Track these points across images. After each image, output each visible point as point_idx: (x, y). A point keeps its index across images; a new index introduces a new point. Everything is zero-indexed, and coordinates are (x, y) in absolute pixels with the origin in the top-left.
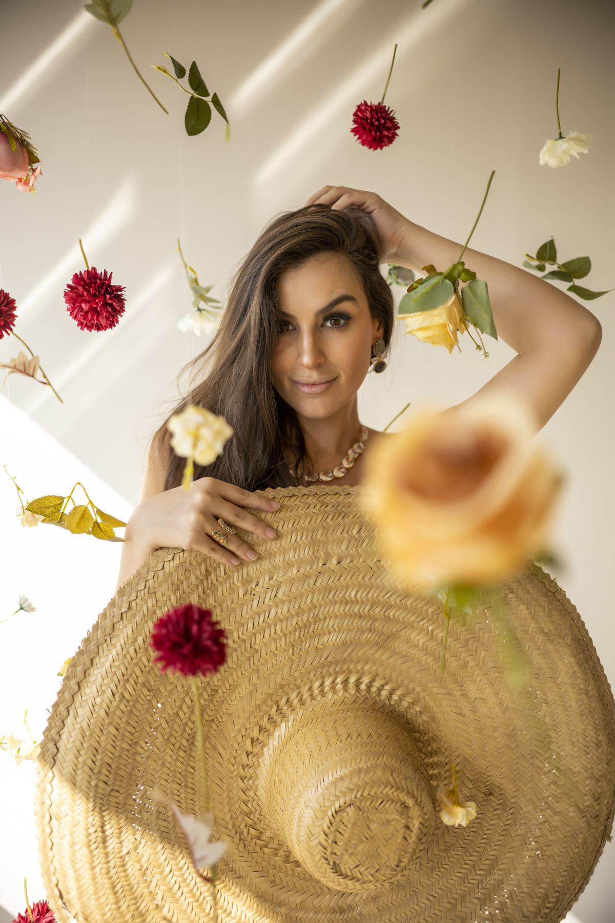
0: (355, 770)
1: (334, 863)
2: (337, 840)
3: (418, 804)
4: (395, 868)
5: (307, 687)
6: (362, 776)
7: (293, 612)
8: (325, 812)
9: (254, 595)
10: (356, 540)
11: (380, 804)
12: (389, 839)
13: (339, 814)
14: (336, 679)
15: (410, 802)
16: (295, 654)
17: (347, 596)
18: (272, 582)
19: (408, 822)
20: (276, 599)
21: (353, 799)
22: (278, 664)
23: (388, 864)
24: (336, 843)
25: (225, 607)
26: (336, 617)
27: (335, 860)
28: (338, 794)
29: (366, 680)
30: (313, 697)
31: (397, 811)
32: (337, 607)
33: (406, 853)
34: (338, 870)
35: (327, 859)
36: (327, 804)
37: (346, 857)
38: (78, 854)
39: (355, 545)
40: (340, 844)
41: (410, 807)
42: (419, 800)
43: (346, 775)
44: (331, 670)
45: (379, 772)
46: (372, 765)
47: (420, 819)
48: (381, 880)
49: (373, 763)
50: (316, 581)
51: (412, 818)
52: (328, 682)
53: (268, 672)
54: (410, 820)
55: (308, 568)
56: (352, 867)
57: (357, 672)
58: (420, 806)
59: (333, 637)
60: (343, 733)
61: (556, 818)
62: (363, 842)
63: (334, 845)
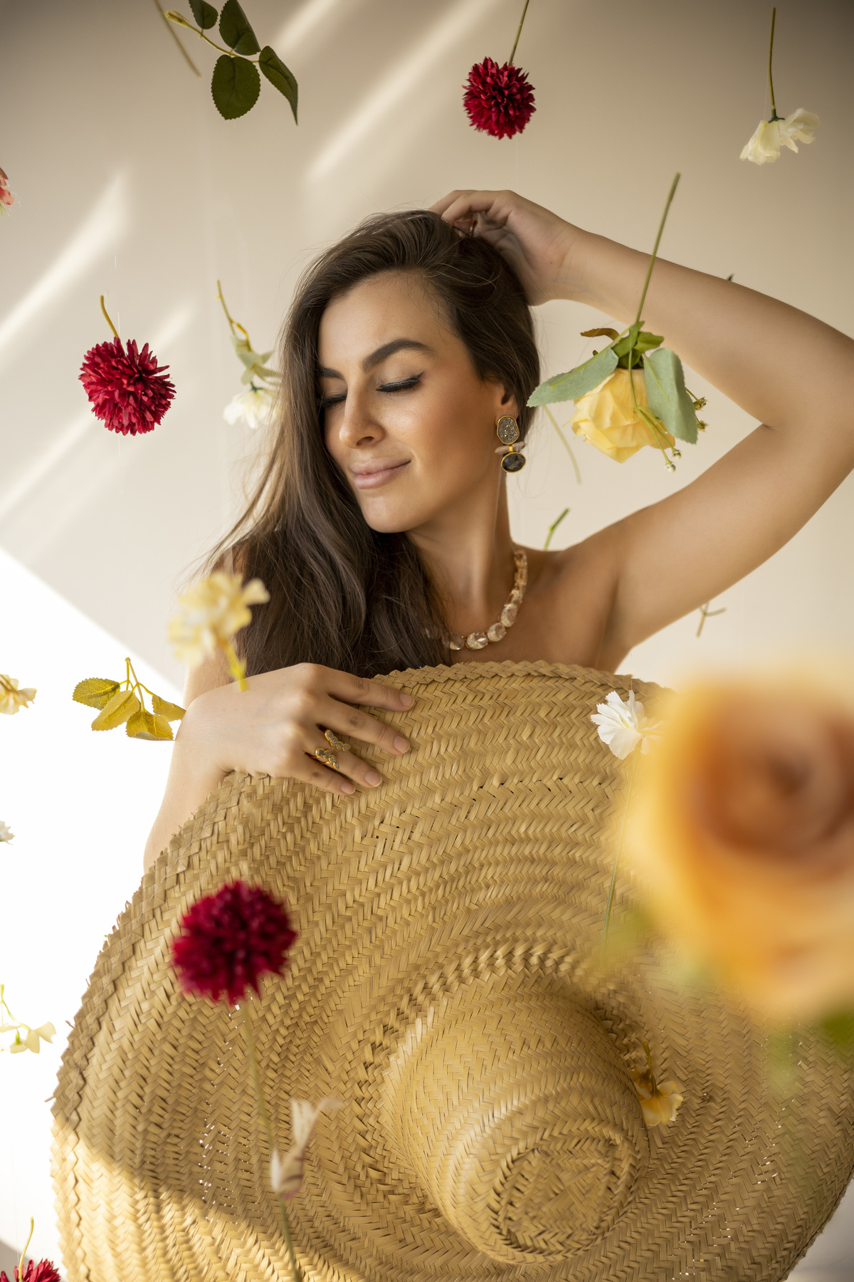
0: (539, 1099)
1: (509, 1231)
2: (514, 1200)
3: (627, 1140)
4: (594, 1230)
5: (454, 966)
6: (551, 1106)
7: (435, 861)
8: (497, 1163)
9: (377, 837)
10: (527, 748)
11: (576, 1145)
12: (587, 1192)
13: (517, 1164)
14: (495, 952)
15: (617, 1138)
16: (437, 920)
17: (513, 832)
18: (404, 817)
19: (613, 1165)
20: (410, 843)
21: (537, 1141)
22: (412, 935)
23: (584, 1226)
24: (511, 1204)
25: (333, 857)
26: (497, 863)
27: (510, 1227)
28: (515, 1135)
29: (538, 951)
30: (461, 980)
31: (600, 1152)
32: (499, 849)
33: (610, 1208)
34: (513, 1240)
35: (498, 1227)
36: (499, 1150)
37: (526, 1223)
38: (120, 1232)
39: (526, 757)
40: (517, 1205)
41: (617, 1145)
42: (630, 1134)
43: (526, 1107)
44: (489, 939)
45: (575, 1100)
46: (563, 1089)
47: (631, 1161)
48: (574, 1248)
49: (565, 1086)
50: (468, 813)
51: (620, 1160)
52: (484, 957)
53: (397, 948)
54: (617, 1163)
55: (457, 795)
56: (533, 1235)
57: (526, 940)
58: (631, 1142)
59: (493, 892)
60: (515, 1036)
61: (801, 1127)
62: (550, 1199)
63: (510, 1207)
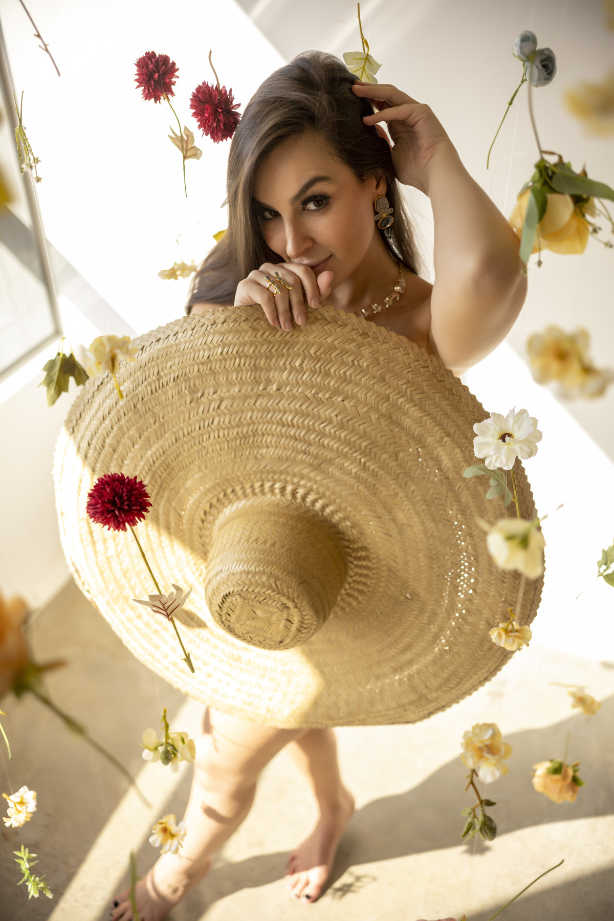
0: (244, 571)
3: (297, 608)
4: (278, 643)
5: (249, 485)
6: (250, 577)
7: (233, 424)
8: (219, 592)
9: (200, 404)
10: (297, 371)
11: (264, 600)
12: (273, 624)
13: (230, 597)
14: (274, 484)
15: (290, 604)
16: (237, 457)
17: (284, 419)
18: (215, 396)
19: (288, 617)
20: (218, 411)
21: (239, 591)
22: (223, 461)
23: (272, 639)
24: (229, 615)
26: (273, 435)
27: (229, 625)
28: (229, 583)
29: (301, 492)
30: (254, 493)
31: (278, 608)
32: (274, 427)
33: (288, 636)
34: (233, 631)
36: (221, 587)
39: (296, 377)
40: (232, 616)
41: (290, 608)
42: (299, 605)
43: (238, 572)
44: (270, 477)
45: (265, 578)
46: (259, 571)
47: (299, 618)
49: (261, 569)
50: (256, 402)
51: (293, 615)
52: (267, 485)
53: (214, 466)
54: (290, 616)
55: (249, 390)
57: (293, 484)
58: (300, 610)
59: (271, 450)
60: (255, 535)
62: (250, 620)
63: (227, 616)
